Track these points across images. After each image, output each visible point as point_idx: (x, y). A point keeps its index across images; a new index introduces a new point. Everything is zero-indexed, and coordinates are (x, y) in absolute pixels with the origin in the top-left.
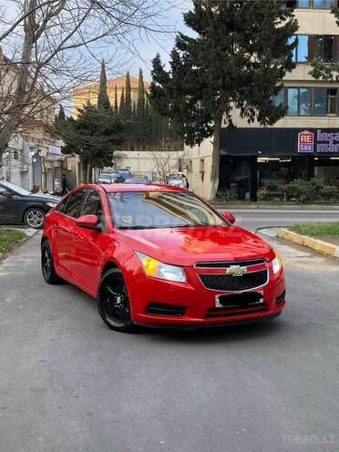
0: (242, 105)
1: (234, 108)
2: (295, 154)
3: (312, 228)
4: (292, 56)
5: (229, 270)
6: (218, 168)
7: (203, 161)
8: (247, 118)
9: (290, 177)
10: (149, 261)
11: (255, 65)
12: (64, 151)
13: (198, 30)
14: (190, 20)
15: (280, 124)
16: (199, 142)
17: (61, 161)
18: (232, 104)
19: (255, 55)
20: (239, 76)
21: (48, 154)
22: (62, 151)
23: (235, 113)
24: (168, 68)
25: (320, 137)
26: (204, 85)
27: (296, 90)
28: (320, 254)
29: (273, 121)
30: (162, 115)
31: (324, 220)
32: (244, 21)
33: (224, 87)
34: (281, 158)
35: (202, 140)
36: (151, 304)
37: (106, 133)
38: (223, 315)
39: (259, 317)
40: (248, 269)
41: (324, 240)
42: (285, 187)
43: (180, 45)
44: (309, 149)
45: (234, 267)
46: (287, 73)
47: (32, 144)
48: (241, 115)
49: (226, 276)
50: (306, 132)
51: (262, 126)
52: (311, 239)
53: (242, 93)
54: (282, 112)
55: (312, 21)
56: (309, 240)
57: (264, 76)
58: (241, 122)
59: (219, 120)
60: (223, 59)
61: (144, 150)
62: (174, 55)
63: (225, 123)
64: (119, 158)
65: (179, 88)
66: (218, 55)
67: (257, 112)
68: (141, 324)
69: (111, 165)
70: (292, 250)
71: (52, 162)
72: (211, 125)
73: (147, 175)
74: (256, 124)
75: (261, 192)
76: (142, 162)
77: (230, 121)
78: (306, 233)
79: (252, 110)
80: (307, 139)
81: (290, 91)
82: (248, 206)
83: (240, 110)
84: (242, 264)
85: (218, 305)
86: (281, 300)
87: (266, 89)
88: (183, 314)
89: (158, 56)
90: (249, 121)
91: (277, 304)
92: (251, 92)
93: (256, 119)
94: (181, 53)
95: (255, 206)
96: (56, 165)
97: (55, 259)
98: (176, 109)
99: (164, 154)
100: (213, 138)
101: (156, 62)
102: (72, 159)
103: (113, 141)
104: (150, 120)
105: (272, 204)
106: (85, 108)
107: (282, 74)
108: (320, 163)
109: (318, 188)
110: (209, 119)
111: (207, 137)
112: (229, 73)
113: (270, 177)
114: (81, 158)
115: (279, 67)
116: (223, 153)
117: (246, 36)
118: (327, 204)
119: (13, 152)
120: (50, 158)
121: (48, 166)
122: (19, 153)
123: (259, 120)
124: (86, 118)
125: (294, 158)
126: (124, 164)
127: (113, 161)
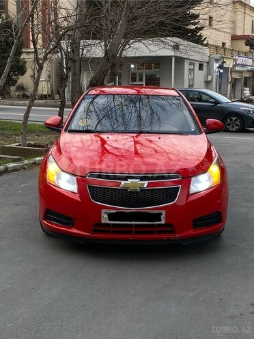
5: (124, 184)
21: (235, 65)
40: (149, 184)
49: (119, 190)
71: (241, 72)
88: (73, 226)
96: (247, 75)
119: (197, 64)
120: (237, 68)
121: (236, 76)
122: (205, 64)
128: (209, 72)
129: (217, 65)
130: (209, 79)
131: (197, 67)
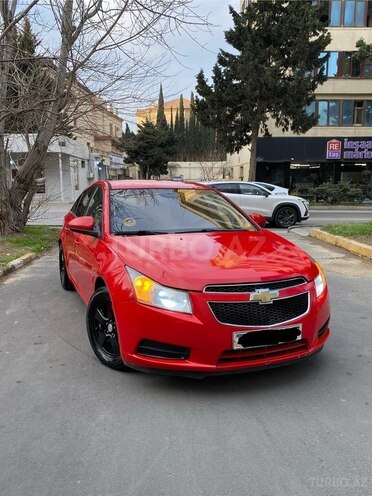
0: (277, 115)
1: (270, 118)
2: (324, 161)
3: (345, 228)
4: (323, 69)
5: (253, 296)
7: (242, 168)
8: (282, 127)
9: (319, 182)
10: (143, 281)
11: (290, 78)
12: (126, 161)
13: (238, 46)
14: (231, 37)
15: (311, 133)
16: (238, 150)
17: (124, 170)
18: (268, 114)
19: (290, 69)
20: (275, 87)
21: (111, 163)
22: (124, 161)
23: (271, 122)
24: (210, 83)
25: (347, 145)
26: (243, 97)
27: (326, 103)
28: (355, 255)
29: (304, 130)
31: (356, 220)
32: (280, 35)
33: (261, 98)
34: (311, 164)
35: (241, 148)
36: (143, 342)
37: (162, 146)
40: (281, 293)
41: (358, 241)
42: (315, 190)
43: (221, 61)
44: (336, 155)
45: (261, 291)
46: (319, 86)
47: (96, 154)
48: (276, 124)
49: (249, 304)
50: (334, 141)
51: (295, 135)
52: (345, 239)
54: (313, 121)
55: (343, 39)
56: (343, 241)
58: (276, 132)
59: (256, 129)
60: (260, 72)
61: (195, 160)
62: (216, 70)
63: (262, 132)
64: (174, 167)
65: (220, 101)
66: (256, 67)
67: (291, 122)
69: (166, 173)
70: (325, 251)
71: (116, 170)
72: (249, 134)
74: (290, 134)
76: (193, 171)
77: (266, 130)
78: (340, 233)
79: (286, 120)
80: (335, 147)
81: (321, 104)
83: (275, 120)
84: (272, 287)
85: (237, 346)
87: (299, 100)
88: (187, 358)
89: (202, 72)
90: (283, 130)
91: (319, 336)
92: (285, 103)
93: (289, 127)
94: (223, 69)
96: (120, 173)
98: (219, 120)
99: (209, 164)
100: (251, 145)
101: (200, 77)
102: (133, 167)
103: (168, 153)
104: (200, 136)
106: (144, 124)
107: (314, 87)
108: (345, 169)
109: (345, 190)
110: (247, 128)
111: (245, 144)
112: (266, 85)
113: (300, 181)
114: (140, 167)
116: (260, 160)
117: (282, 51)
118: (352, 205)
119: (80, 162)
121: (112, 173)
122: (86, 162)
123: (292, 128)
124: (145, 133)
125: (322, 164)
126: (179, 173)
127: (168, 170)
128: (91, 170)
129: (98, 163)
130: (91, 176)
131: (80, 165)
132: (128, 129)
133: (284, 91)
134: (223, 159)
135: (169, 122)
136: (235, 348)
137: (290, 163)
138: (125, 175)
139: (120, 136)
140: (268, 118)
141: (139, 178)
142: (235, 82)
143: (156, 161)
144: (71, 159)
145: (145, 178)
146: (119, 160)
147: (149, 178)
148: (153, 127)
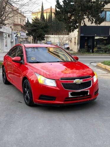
0: (89, 17)
1: (86, 18)
2: (109, 36)
3: (109, 63)
5: (75, 81)
6: (79, 41)
7: (75, 38)
8: (91, 22)
9: (107, 44)
11: (94, 2)
12: (27, 35)
15: (103, 24)
16: (73, 31)
17: (26, 38)
18: (85, 17)
20: (87, 6)
21: (21, 35)
22: (26, 35)
23: (86, 20)
24: (62, 3)
26: (74, 10)
27: (109, 12)
29: (100, 23)
30: (60, 21)
33: (82, 10)
34: (104, 37)
36: (41, 96)
37: (42, 28)
38: (72, 100)
39: (88, 101)
40: (83, 81)
42: (104, 48)
46: (106, 5)
47: (15, 32)
48: (88, 21)
49: (73, 84)
51: (96, 25)
53: (88, 13)
54: (104, 20)
56: (108, 67)
57: (97, 6)
58: (88, 24)
59: (80, 23)
61: (56, 35)
63: (82, 24)
64: (48, 37)
65: (65, 11)
67: (94, 20)
68: (37, 104)
69: (44, 40)
70: (101, 71)
71: (23, 38)
72: (78, 25)
73: (57, 43)
74: (94, 24)
75: (95, 49)
76: (55, 39)
77: (85, 23)
79: (92, 19)
81: (107, 12)
82: (90, 55)
83: (88, 19)
85: (70, 96)
86: (96, 93)
87: (98, 11)
88: (55, 100)
90: (91, 23)
91: (95, 94)
92: (92, 12)
93: (94, 22)
95: (93, 55)
96: (24, 39)
97: (7, 74)
98: (65, 19)
99: (62, 36)
100: (78, 29)
101: (58, 1)
102: (30, 37)
103: (45, 31)
105: (99, 54)
106: (35, 19)
107: (104, 6)
110: (76, 22)
111: (76, 29)
113: (99, 44)
114: (33, 37)
115: (102, 3)
116: (82, 35)
119: (8, 35)
120: (22, 37)
121: (21, 40)
122: (10, 35)
123: (95, 23)
124: (35, 23)
125: (108, 37)
126: (49, 40)
127: (45, 38)
128: (12, 38)
129: (15, 35)
130: (12, 41)
131: (8, 36)
132: (28, 21)
133: (91, 8)
134: (68, 34)
135: (46, 18)
136: (69, 97)
137: (95, 36)
138: (27, 41)
139: (25, 24)
140: (85, 18)
141: (33, 43)
142: (72, 3)
143: (40, 35)
144: (4, 34)
145: (35, 43)
146: (24, 34)
147: (37, 43)
148: (39, 21)
